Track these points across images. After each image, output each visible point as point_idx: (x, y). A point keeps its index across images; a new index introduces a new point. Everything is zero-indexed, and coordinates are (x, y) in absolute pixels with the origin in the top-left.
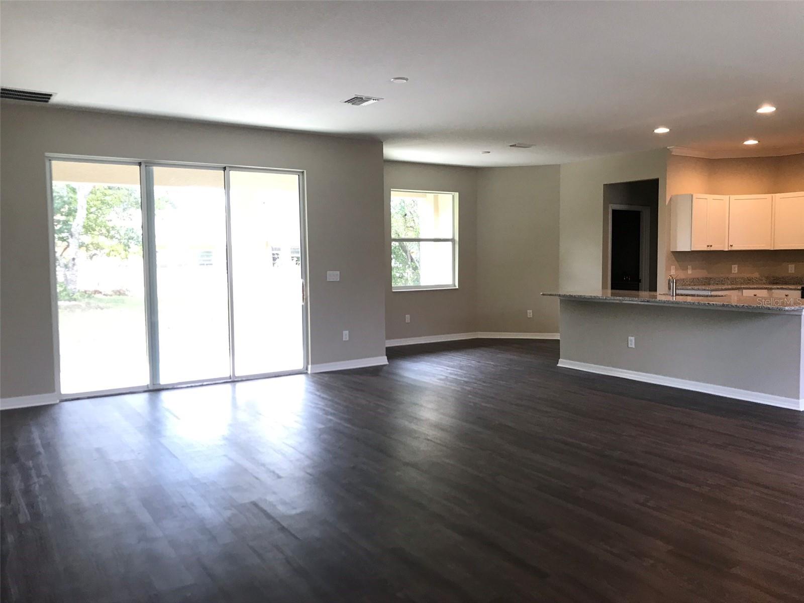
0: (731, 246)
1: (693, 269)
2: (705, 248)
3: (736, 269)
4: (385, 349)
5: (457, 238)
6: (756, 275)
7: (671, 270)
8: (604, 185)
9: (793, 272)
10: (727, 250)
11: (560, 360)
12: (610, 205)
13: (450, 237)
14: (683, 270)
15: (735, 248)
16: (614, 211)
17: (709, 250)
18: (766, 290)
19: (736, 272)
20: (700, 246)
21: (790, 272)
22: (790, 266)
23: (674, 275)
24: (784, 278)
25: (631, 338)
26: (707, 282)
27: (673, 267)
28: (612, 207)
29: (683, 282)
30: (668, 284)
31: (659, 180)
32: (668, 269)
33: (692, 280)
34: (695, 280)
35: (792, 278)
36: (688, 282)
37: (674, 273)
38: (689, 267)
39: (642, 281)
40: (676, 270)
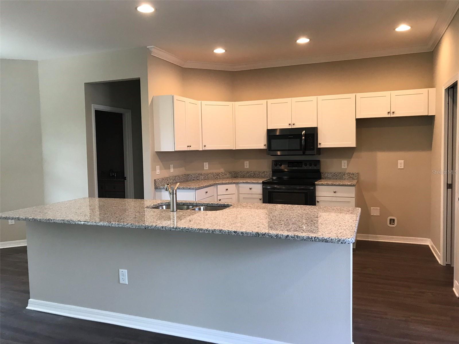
0: (205, 146)
1: (174, 168)
2: (186, 149)
3: (207, 166)
6: (222, 170)
7: (156, 170)
8: (85, 83)
9: (248, 167)
10: (201, 149)
11: (29, 300)
12: (92, 105)
14: (165, 169)
15: (208, 148)
16: (97, 112)
17: (188, 150)
18: (235, 185)
19: (207, 168)
20: (182, 147)
21: (245, 167)
22: (245, 162)
23: (159, 174)
24: (242, 172)
25: (122, 271)
26: (186, 179)
27: (158, 167)
28: (95, 107)
29: (167, 181)
30: (154, 184)
31: (140, 80)
32: (154, 169)
33: (174, 178)
34: (176, 178)
35: (248, 172)
36: (171, 180)
37: (159, 173)
38: (172, 166)
39: (127, 178)
40: (160, 169)
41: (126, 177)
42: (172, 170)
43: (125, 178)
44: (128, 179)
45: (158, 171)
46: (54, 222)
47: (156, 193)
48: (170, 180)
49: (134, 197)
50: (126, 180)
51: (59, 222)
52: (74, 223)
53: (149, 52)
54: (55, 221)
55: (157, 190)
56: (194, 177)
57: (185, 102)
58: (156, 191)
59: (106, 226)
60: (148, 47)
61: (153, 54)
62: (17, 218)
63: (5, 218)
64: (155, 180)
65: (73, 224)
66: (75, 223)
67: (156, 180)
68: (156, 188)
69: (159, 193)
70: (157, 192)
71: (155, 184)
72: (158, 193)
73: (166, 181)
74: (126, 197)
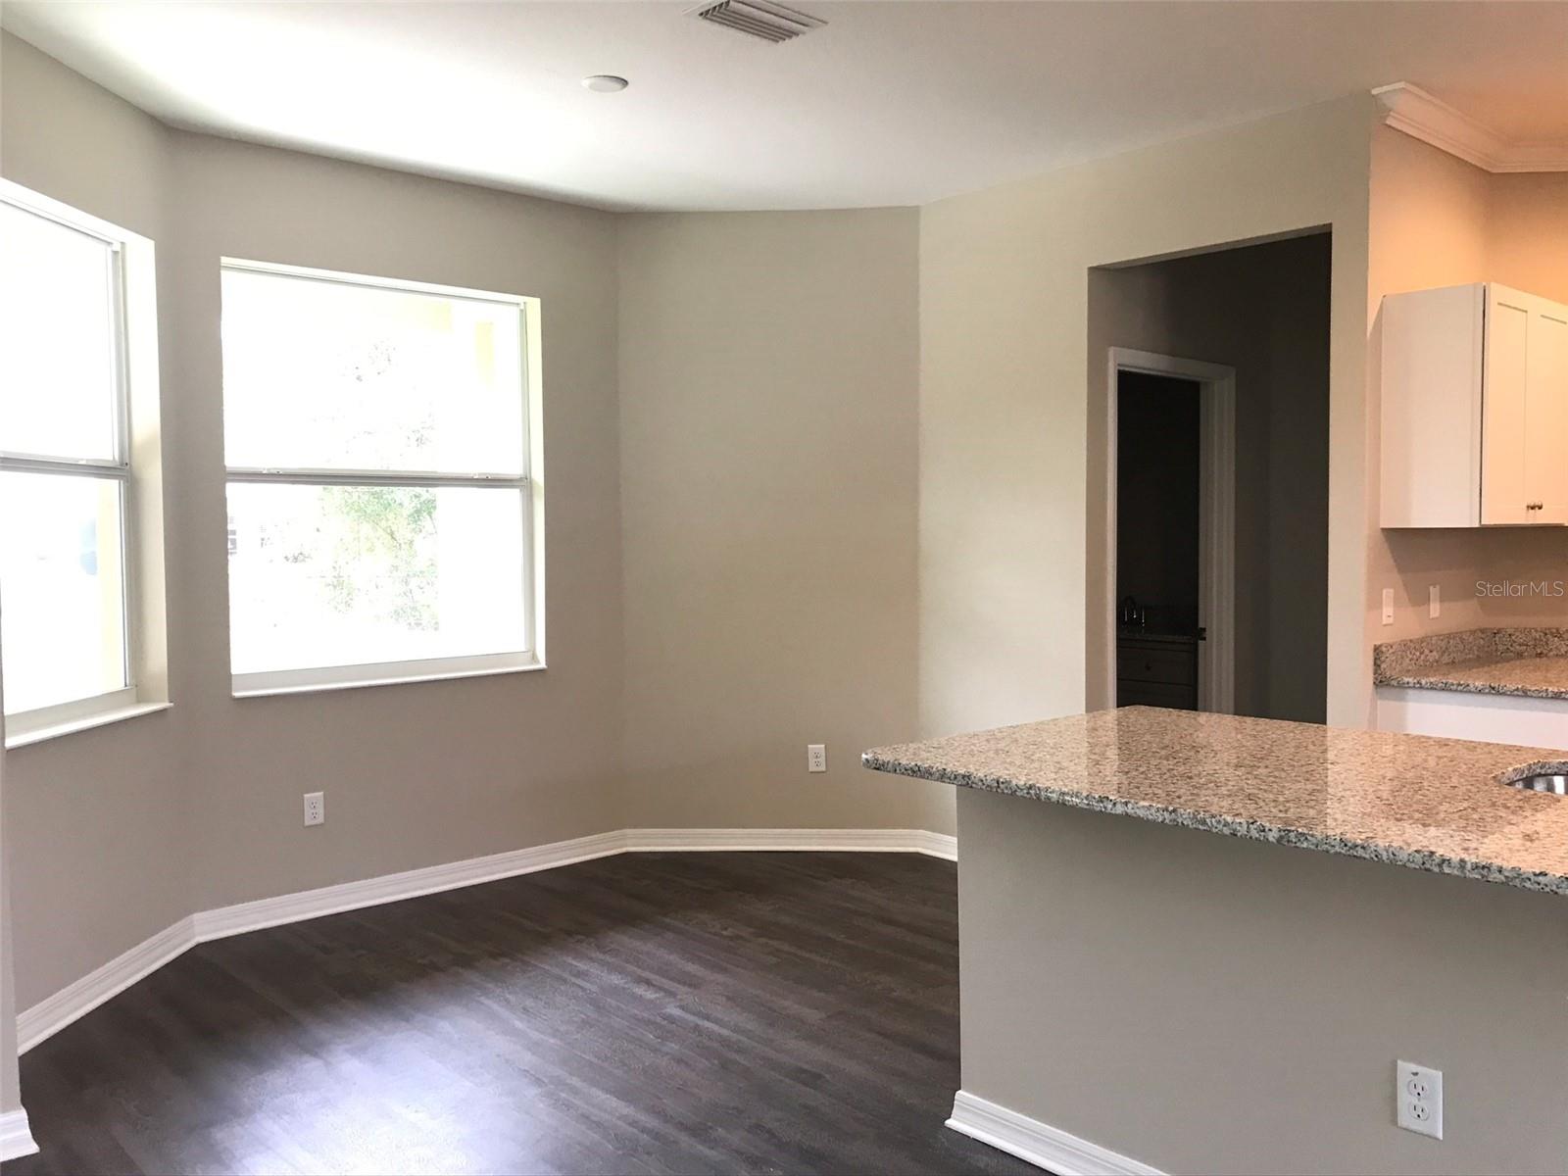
1: (1442, 599)
2: (1521, 518)
4: (17, 1060)
5: (538, 475)
7: (1381, 608)
8: (1091, 270)
11: (960, 1094)
12: (1112, 351)
13: (515, 470)
14: (1414, 602)
16: (1124, 378)
17: (1529, 522)
20: (1506, 509)
23: (1391, 625)
25: (1416, 1074)
26: (1486, 649)
27: (1388, 594)
28: (1118, 358)
29: (1422, 653)
30: (1372, 663)
31: (1331, 233)
32: (1374, 604)
33: (1443, 644)
34: (1451, 642)
36: (1435, 653)
37: (1391, 620)
38: (1434, 591)
39: (1207, 634)
40: (1397, 602)
41: (1204, 629)
42: (1435, 609)
43: (1200, 634)
44: (1213, 634)
45: (1388, 611)
46: (1127, 814)
47: (1379, 702)
48: (1431, 651)
49: (1232, 709)
50: (1205, 639)
51: (1150, 817)
52: (1226, 831)
53: (1379, 109)
54: (1130, 811)
55: (1385, 691)
56: (1520, 645)
57: (1526, 312)
58: (1377, 693)
59: (1404, 866)
60: (1375, 92)
61: (1395, 118)
62: (960, 778)
63: (914, 772)
64: (1377, 649)
65: (1221, 836)
66: (1235, 830)
67: (1384, 649)
68: (1381, 682)
69: (1392, 703)
70: (1380, 698)
71: (1377, 665)
72: (1387, 706)
73: (1418, 654)
74: (1200, 705)
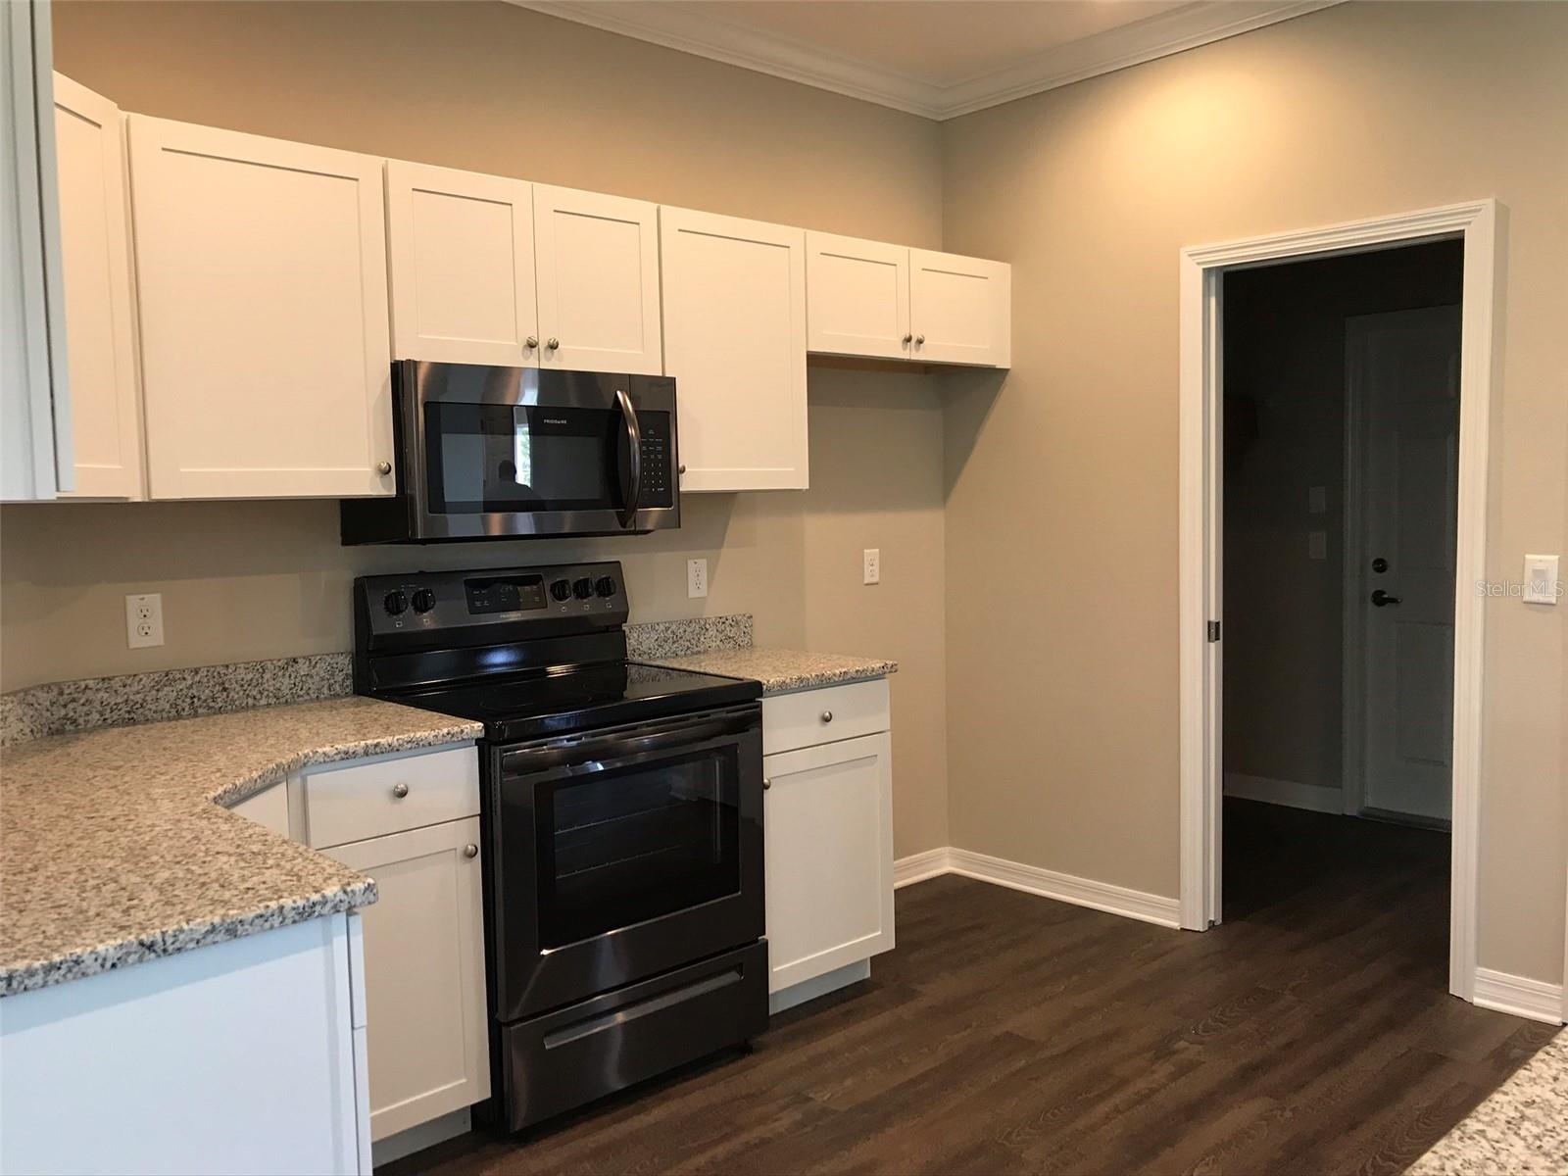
21: (136, 641)
22: (133, 601)
24: (116, 684)
35: (168, 678)
